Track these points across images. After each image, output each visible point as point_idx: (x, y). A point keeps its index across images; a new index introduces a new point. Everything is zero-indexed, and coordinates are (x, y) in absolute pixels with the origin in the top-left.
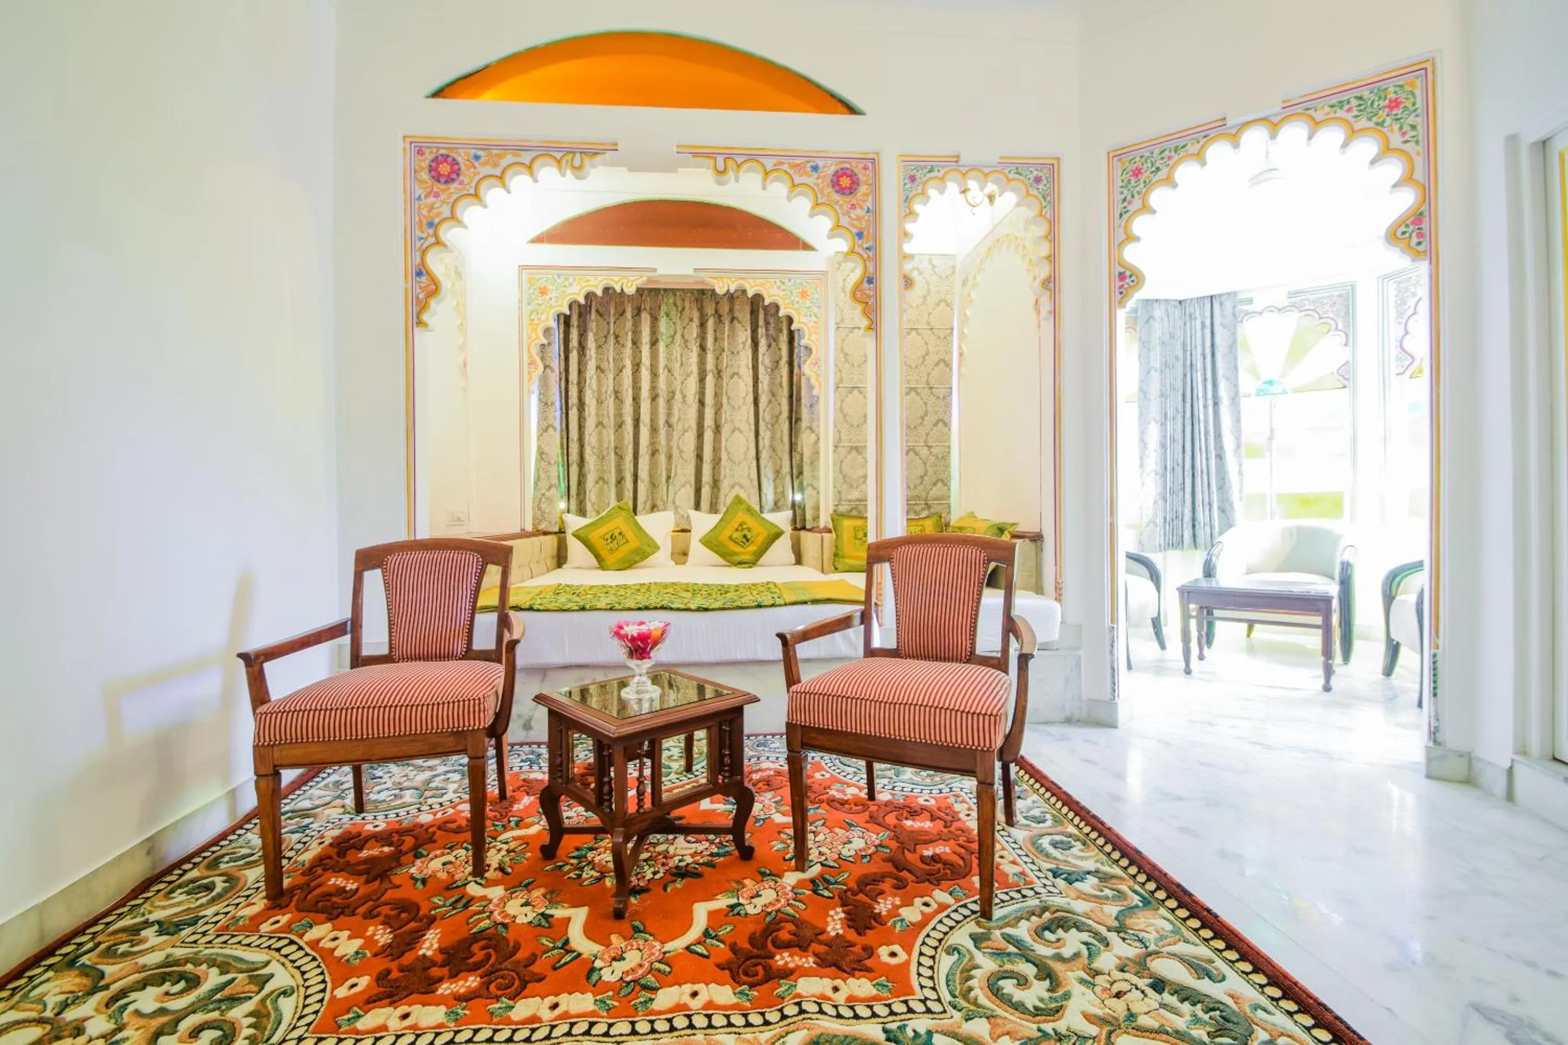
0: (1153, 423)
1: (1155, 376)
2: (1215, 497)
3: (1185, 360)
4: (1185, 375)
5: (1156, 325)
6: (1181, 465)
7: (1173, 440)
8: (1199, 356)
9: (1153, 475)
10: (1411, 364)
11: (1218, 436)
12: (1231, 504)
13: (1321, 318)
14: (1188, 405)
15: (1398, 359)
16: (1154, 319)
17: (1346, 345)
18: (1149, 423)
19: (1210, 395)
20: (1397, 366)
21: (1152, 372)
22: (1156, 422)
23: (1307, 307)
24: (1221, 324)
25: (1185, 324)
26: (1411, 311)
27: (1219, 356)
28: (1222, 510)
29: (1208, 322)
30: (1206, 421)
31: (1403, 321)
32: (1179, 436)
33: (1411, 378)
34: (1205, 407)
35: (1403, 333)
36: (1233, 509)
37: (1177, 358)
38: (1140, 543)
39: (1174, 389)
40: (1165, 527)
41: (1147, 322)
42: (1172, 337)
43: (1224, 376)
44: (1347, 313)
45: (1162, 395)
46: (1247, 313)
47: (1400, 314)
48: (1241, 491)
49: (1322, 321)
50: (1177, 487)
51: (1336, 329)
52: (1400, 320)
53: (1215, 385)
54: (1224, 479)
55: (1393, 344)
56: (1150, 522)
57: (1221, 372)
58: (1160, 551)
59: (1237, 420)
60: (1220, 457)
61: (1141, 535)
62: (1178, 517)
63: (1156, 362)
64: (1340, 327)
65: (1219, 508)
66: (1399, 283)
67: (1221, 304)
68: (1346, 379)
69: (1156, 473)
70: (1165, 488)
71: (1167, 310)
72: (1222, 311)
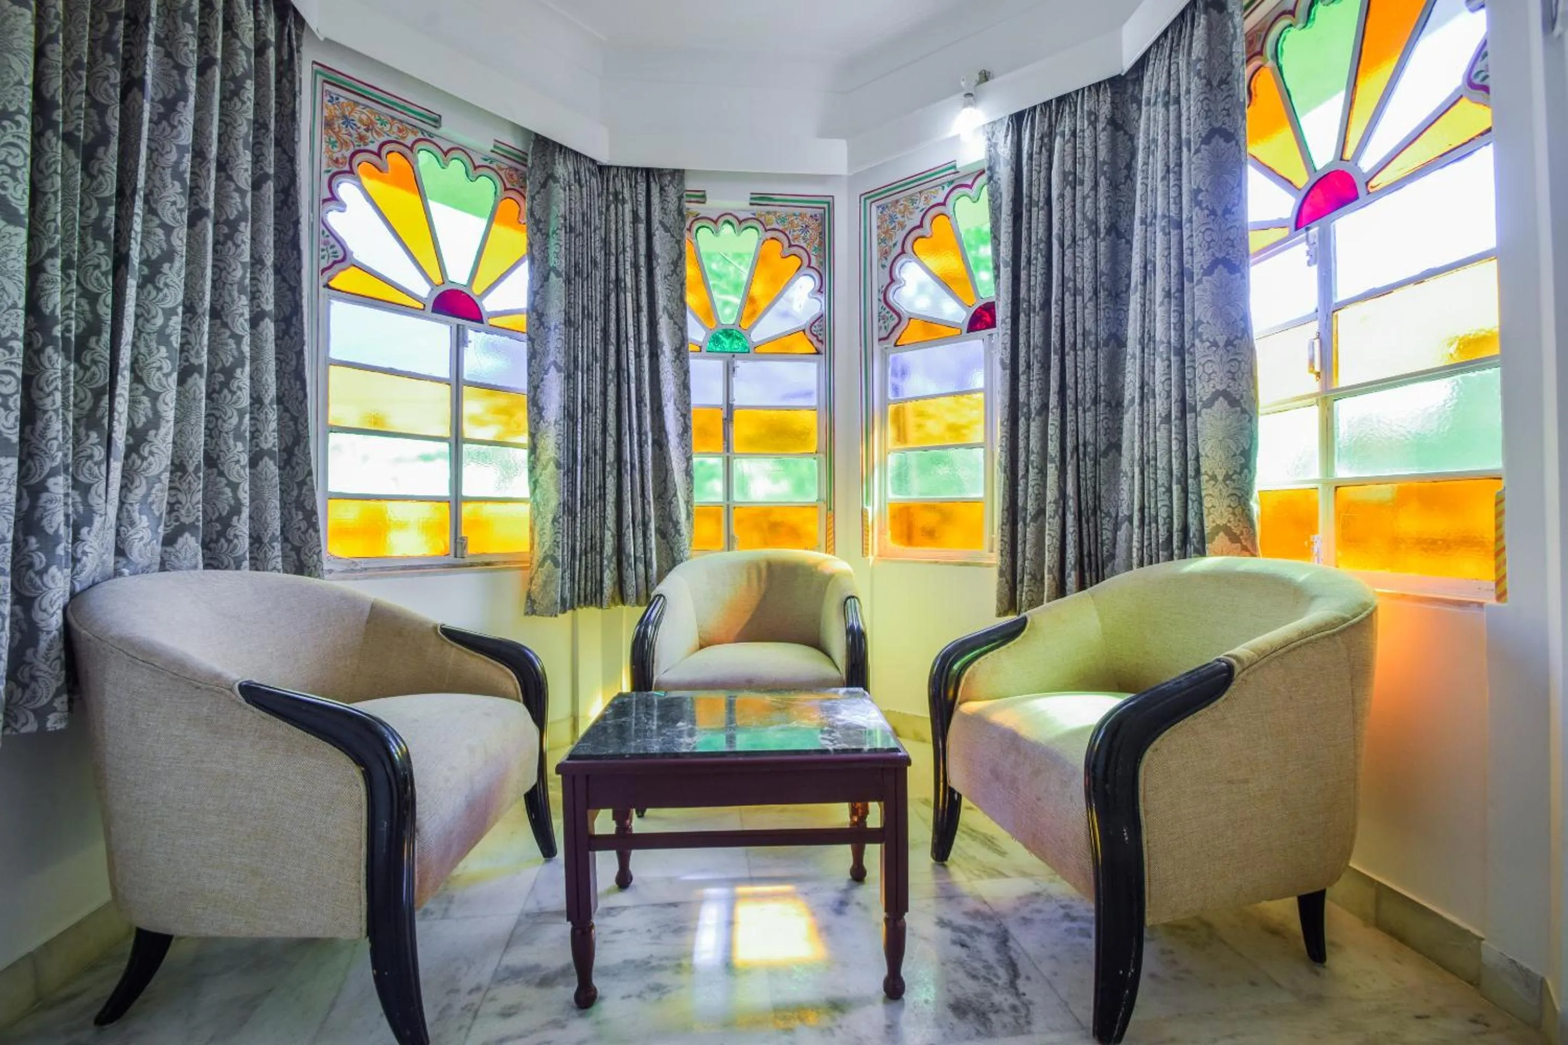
0: (553, 371)
1: (556, 282)
2: (652, 511)
3: (607, 270)
4: (607, 297)
5: (559, 193)
6: (600, 452)
7: (588, 409)
8: (628, 266)
9: (551, 467)
10: (898, 324)
11: (658, 410)
12: (676, 524)
13: (790, 246)
14: (612, 350)
15: (882, 318)
16: (556, 180)
17: (820, 291)
18: (546, 372)
19: (645, 337)
20: (880, 328)
21: (552, 275)
22: (559, 370)
23: (775, 226)
24: (661, 223)
25: (608, 208)
26: (898, 249)
27: (659, 273)
28: (662, 533)
29: (642, 212)
30: (639, 379)
31: (888, 264)
32: (597, 401)
33: (896, 345)
34: (638, 355)
35: (888, 280)
36: (678, 532)
37: (595, 263)
38: (529, 596)
39: (589, 316)
40: (572, 567)
41: (544, 185)
42: (587, 222)
43: (665, 308)
44: (822, 243)
45: (568, 322)
46: (697, 218)
47: (885, 254)
48: (688, 502)
49: (794, 249)
50: (593, 493)
51: (809, 266)
52: (884, 262)
53: (653, 324)
54: (665, 481)
55: (876, 296)
56: (545, 559)
57: (661, 302)
58: (564, 611)
59: (685, 386)
60: (660, 444)
61: (532, 579)
62: (595, 547)
63: (557, 261)
64: (814, 263)
65: (658, 530)
66: (884, 208)
67: (662, 189)
68: (821, 341)
69: (558, 465)
70: (573, 493)
71: (577, 173)
72: (663, 200)
